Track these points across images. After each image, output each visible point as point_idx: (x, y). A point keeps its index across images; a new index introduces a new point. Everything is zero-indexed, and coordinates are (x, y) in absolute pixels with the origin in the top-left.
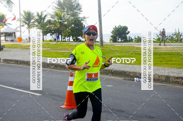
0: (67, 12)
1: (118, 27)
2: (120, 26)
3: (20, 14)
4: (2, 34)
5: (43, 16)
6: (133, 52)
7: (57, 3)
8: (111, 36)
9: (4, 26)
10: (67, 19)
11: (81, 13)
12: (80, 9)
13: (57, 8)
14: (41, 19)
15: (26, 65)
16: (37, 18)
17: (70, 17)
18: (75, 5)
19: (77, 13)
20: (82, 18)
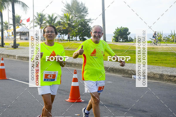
1: (120, 28)
2: (121, 27)
3: (34, 15)
4: (18, 34)
5: (54, 18)
6: (133, 52)
7: (66, 6)
8: (114, 37)
9: (19, 26)
10: (75, 21)
11: (87, 15)
12: (86, 12)
13: (66, 11)
14: (52, 19)
16: (48, 19)
17: (77, 19)
18: (82, 8)
19: (84, 15)
20: (88, 20)
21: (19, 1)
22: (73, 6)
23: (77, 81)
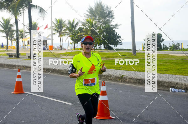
0: (99, 19)
3: (52, 21)
5: (75, 24)
6: (168, 61)
7: (89, 11)
10: (99, 27)
11: (113, 20)
12: (112, 17)
13: (89, 16)
14: (72, 26)
15: (57, 74)
16: (68, 26)
17: (101, 24)
18: (107, 13)
19: (109, 20)
20: (114, 25)
21: (36, 6)
22: (97, 10)
23: (106, 95)
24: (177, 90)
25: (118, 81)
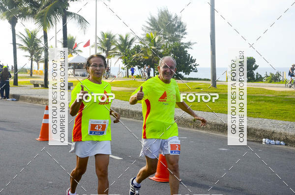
0: (164, 35)
3: (96, 36)
4: (69, 66)
5: (129, 40)
6: (262, 98)
7: (150, 22)
9: (73, 54)
10: (164, 45)
11: (184, 36)
12: (183, 31)
13: (149, 29)
14: (125, 44)
16: (119, 42)
17: (168, 42)
18: (176, 25)
19: (179, 36)
20: (185, 44)
21: (74, 14)
22: (161, 21)
24: (273, 142)
25: (189, 126)
